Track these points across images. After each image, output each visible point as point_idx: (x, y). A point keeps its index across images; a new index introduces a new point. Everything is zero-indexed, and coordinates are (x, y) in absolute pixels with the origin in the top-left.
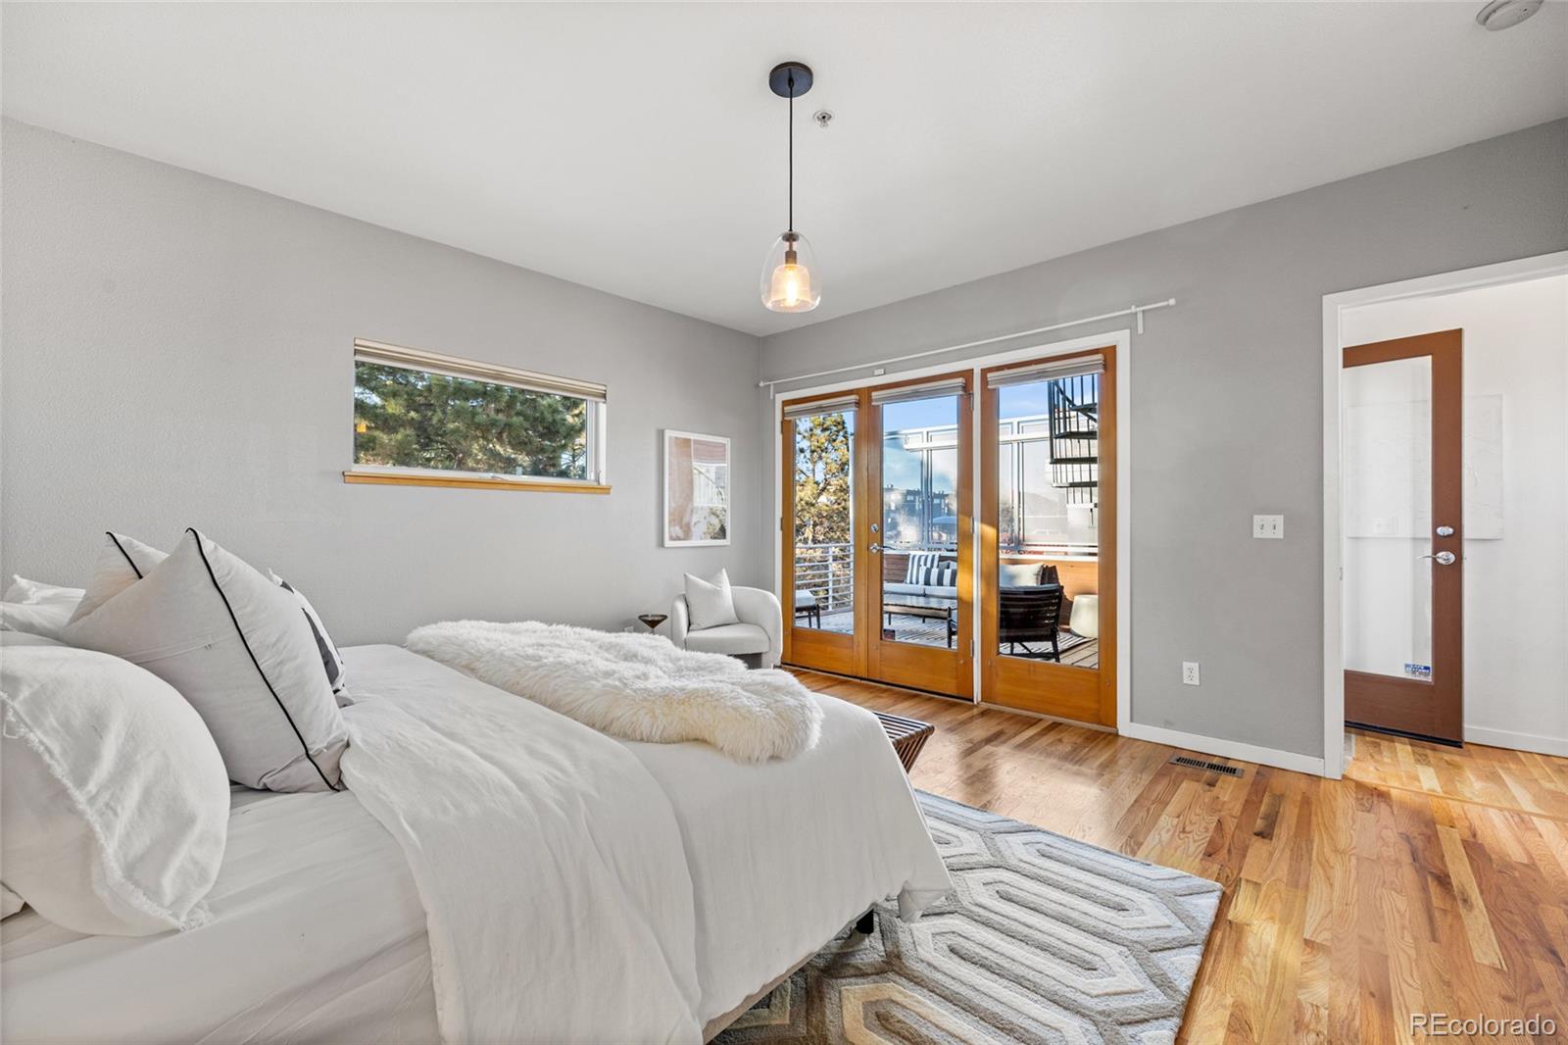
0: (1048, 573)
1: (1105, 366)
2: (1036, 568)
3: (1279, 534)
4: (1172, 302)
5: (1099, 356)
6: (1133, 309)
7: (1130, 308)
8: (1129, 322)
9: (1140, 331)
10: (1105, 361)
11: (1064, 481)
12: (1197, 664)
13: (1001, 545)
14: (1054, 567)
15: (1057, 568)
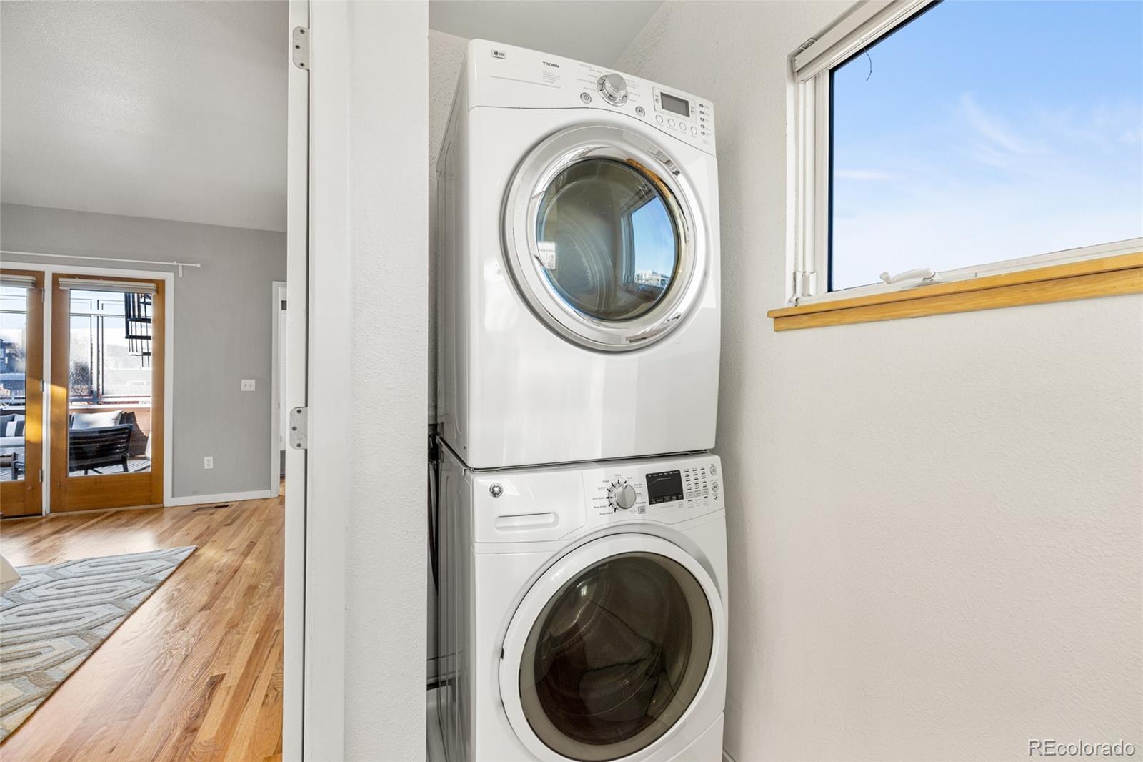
0: (127, 417)
1: (157, 291)
2: (115, 414)
3: (253, 389)
4: (199, 265)
5: (153, 285)
6: (175, 263)
7: (173, 262)
8: (174, 270)
9: (181, 275)
10: (157, 287)
11: (140, 350)
12: (212, 458)
13: (70, 398)
14: (133, 413)
15: (135, 413)
